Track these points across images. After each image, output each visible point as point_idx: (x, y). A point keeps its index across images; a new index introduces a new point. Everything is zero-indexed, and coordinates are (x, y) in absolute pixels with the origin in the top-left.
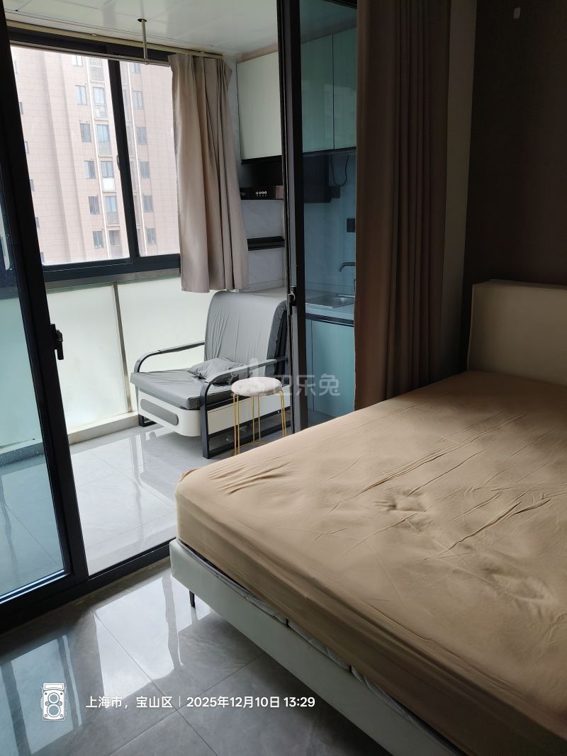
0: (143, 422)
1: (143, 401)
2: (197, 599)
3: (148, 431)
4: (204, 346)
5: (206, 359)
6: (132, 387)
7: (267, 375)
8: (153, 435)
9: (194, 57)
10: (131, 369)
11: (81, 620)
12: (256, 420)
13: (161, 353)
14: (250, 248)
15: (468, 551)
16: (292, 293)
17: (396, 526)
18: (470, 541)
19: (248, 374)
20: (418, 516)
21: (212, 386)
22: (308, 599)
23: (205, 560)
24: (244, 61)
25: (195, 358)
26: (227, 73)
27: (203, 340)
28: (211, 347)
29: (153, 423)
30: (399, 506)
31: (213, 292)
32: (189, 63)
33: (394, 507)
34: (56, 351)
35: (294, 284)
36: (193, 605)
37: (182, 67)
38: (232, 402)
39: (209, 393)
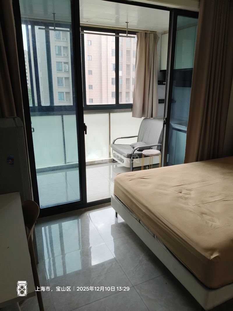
0: (114, 161)
1: (114, 154)
3: (114, 165)
4: (137, 137)
5: (138, 141)
6: (111, 149)
7: (157, 149)
8: (116, 166)
9: (146, 33)
10: (112, 143)
12: (151, 165)
13: (122, 138)
14: (159, 103)
15: (199, 207)
16: (165, 120)
17: (178, 197)
18: (201, 205)
19: (150, 148)
20: (187, 196)
21: (136, 150)
22: (144, 212)
23: (120, 201)
24: (164, 34)
25: (134, 141)
26: (158, 38)
27: (137, 135)
28: (140, 137)
29: (117, 162)
30: (182, 193)
31: (143, 118)
32: (143, 35)
33: (181, 193)
34: (85, 131)
35: (166, 117)
36: (117, 217)
37: (141, 37)
39: (135, 153)
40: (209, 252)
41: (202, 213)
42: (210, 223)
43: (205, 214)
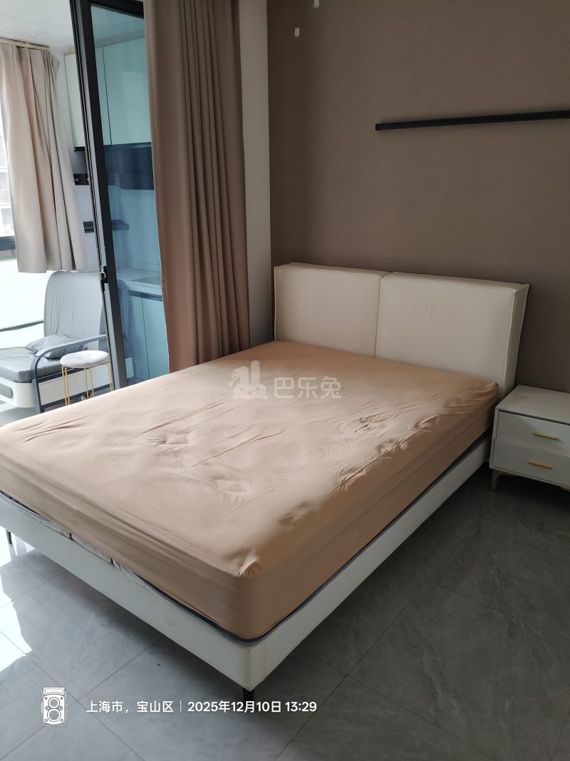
4: (42, 324)
5: (45, 335)
9: (18, 47)
15: (207, 466)
16: (103, 272)
17: (158, 454)
18: (211, 460)
19: (80, 347)
20: (178, 447)
21: (42, 360)
24: (71, 53)
26: (55, 64)
27: (41, 318)
28: (51, 324)
30: (168, 442)
31: (50, 273)
32: (13, 53)
33: (164, 442)
35: (104, 263)
36: (10, 541)
39: (39, 366)
40: (236, 561)
41: (215, 478)
42: (234, 494)
43: (222, 477)
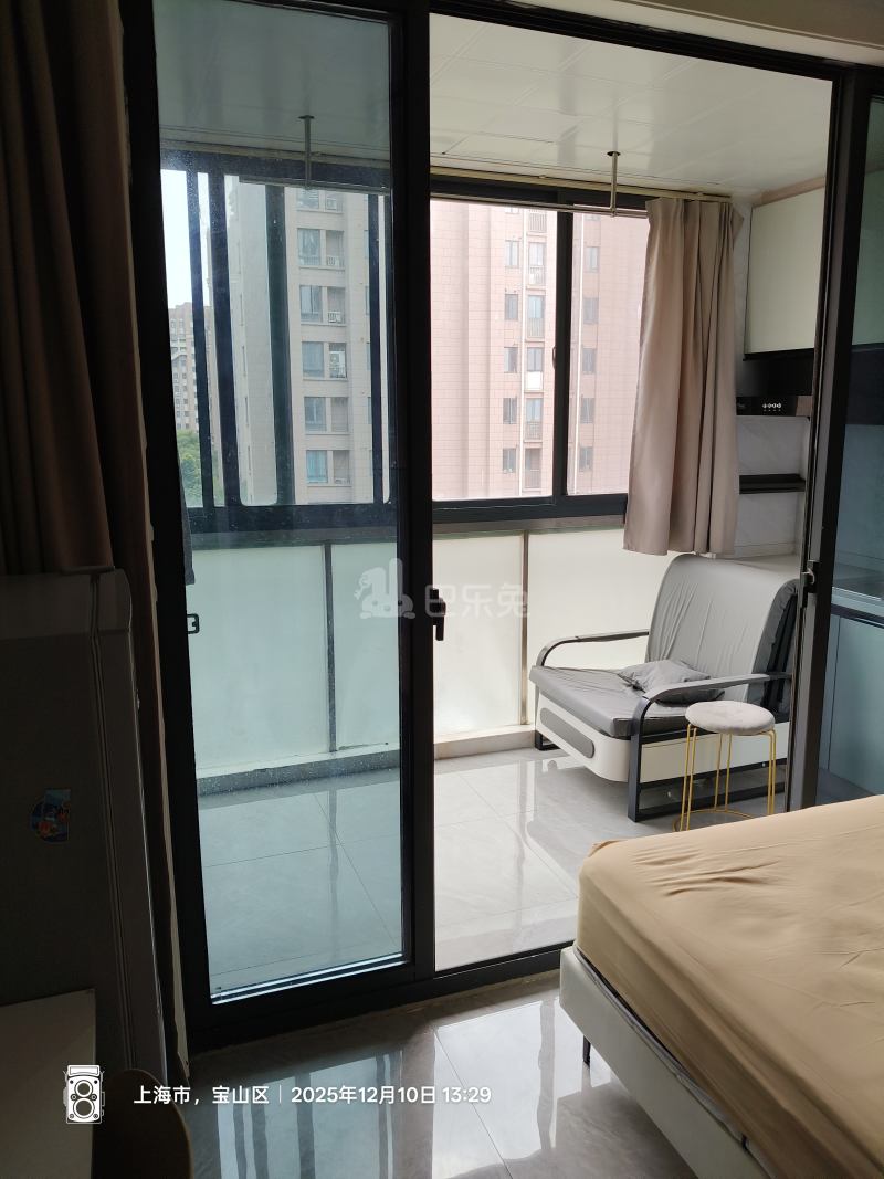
0: (541, 743)
1: (545, 711)
2: (593, 1051)
3: (546, 758)
4: (647, 637)
5: (649, 658)
6: (531, 687)
7: (750, 700)
8: (553, 765)
9: (686, 201)
10: (532, 660)
11: (415, 1039)
12: (723, 772)
13: (579, 640)
14: (743, 491)
16: (810, 572)
21: (654, 705)
23: (616, 994)
24: (764, 203)
25: (631, 656)
26: (736, 222)
27: (647, 627)
28: (659, 641)
29: (554, 747)
31: (673, 555)
34: (435, 627)
37: (666, 217)
38: (684, 735)
39: (648, 715)
